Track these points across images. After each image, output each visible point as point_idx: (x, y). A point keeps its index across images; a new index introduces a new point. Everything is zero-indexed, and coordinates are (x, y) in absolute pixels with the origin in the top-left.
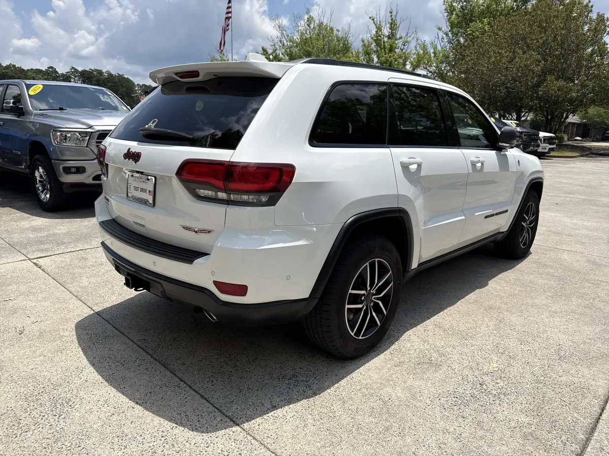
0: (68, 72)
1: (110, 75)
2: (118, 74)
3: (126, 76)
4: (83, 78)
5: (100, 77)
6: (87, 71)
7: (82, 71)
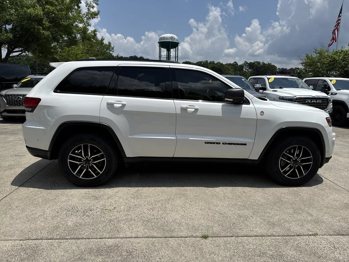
0: (243, 64)
1: (264, 64)
2: (268, 63)
3: (272, 64)
4: (250, 66)
5: (258, 65)
6: (252, 63)
7: (250, 63)
